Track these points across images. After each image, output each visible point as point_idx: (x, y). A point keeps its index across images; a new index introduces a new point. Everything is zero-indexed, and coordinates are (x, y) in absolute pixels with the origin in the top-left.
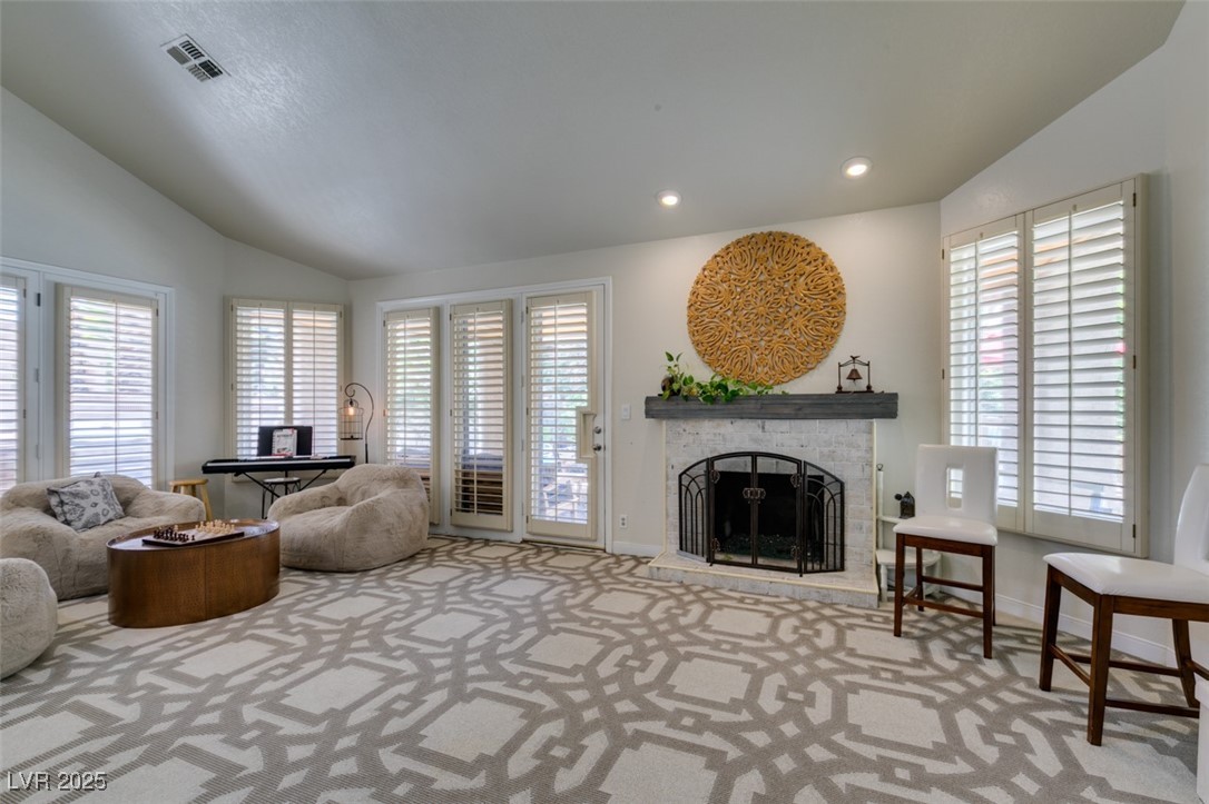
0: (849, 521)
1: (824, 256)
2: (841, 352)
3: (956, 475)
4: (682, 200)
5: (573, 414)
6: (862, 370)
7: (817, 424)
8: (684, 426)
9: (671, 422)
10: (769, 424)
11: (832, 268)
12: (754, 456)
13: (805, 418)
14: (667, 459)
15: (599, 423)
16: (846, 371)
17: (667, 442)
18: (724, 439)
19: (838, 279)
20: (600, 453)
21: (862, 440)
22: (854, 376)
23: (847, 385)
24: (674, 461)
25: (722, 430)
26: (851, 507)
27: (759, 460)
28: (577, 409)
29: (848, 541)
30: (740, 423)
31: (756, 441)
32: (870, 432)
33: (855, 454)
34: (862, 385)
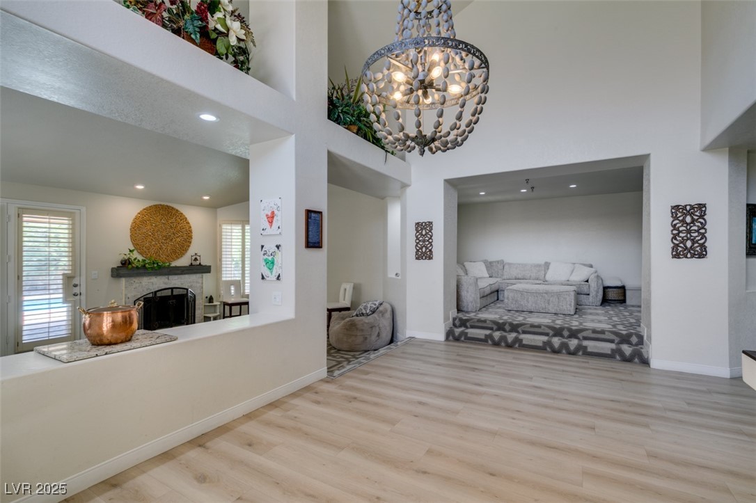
0: (197, 307)
1: (186, 219)
2: (191, 251)
3: (232, 288)
4: (146, 187)
5: (61, 277)
6: (198, 258)
7: (187, 276)
8: (134, 280)
9: (128, 279)
10: (170, 277)
11: (189, 223)
12: (172, 289)
13: (185, 274)
14: (126, 295)
15: (76, 281)
16: (193, 258)
17: (126, 288)
18: (153, 284)
19: (190, 227)
20: (78, 297)
21: (200, 280)
22: (196, 259)
23: (194, 263)
24: (129, 295)
25: (152, 281)
26: (197, 302)
27: (174, 290)
28: (63, 275)
29: (196, 313)
30: (159, 278)
31: (165, 283)
32: (202, 278)
33: (198, 285)
34: (198, 263)
